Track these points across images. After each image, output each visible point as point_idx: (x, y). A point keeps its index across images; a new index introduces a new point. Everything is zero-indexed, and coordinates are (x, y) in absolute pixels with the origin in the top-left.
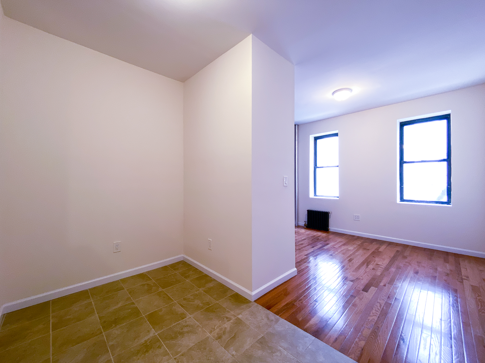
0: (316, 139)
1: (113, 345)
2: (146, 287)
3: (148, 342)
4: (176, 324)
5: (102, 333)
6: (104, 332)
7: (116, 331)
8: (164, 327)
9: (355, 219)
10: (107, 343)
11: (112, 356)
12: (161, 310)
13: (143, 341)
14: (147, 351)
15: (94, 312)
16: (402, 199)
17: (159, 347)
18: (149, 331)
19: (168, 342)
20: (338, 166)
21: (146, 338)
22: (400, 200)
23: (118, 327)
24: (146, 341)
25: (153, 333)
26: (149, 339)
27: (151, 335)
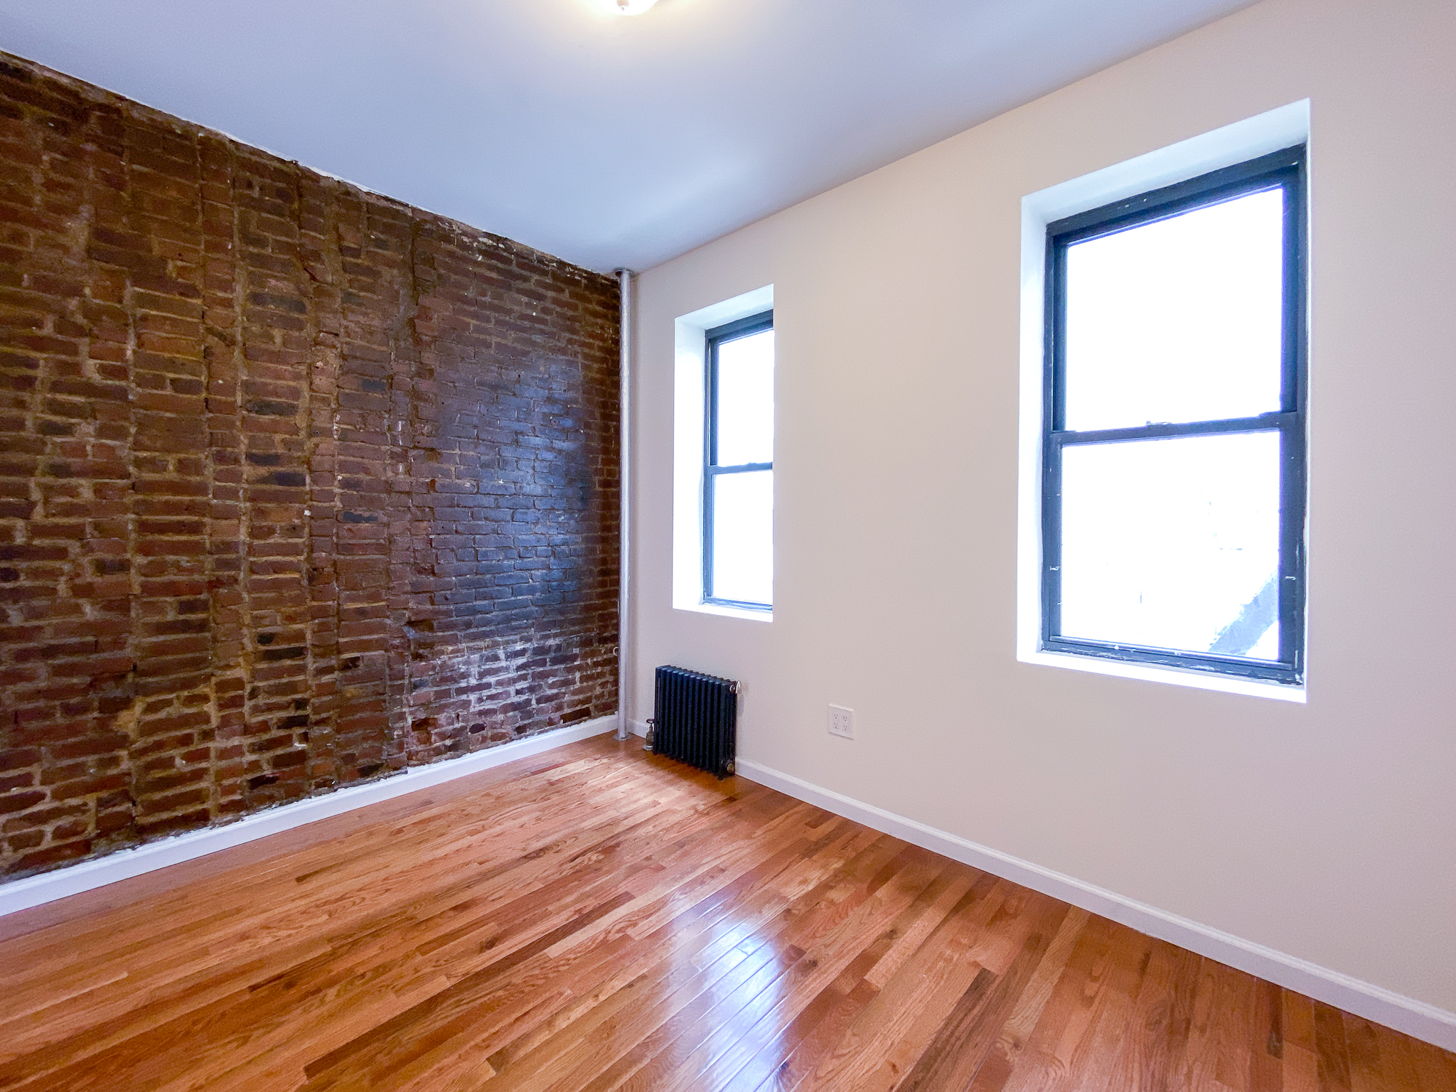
0: (714, 338)
9: (834, 731)
16: (1051, 637)
20: (768, 467)
22: (1043, 639)
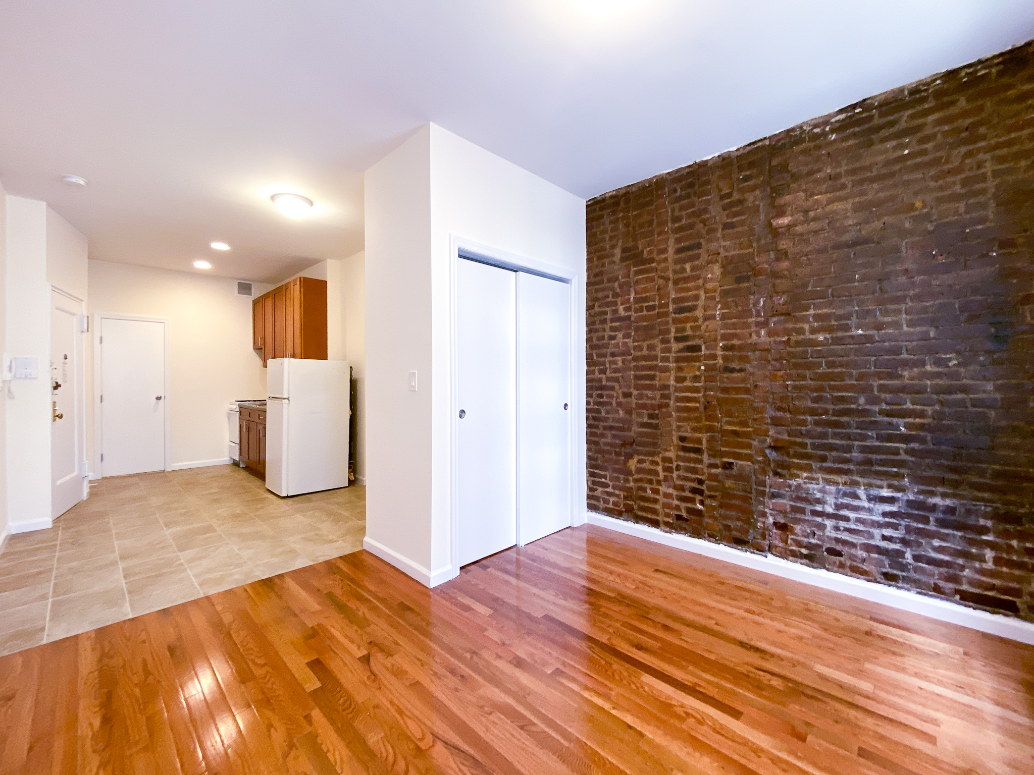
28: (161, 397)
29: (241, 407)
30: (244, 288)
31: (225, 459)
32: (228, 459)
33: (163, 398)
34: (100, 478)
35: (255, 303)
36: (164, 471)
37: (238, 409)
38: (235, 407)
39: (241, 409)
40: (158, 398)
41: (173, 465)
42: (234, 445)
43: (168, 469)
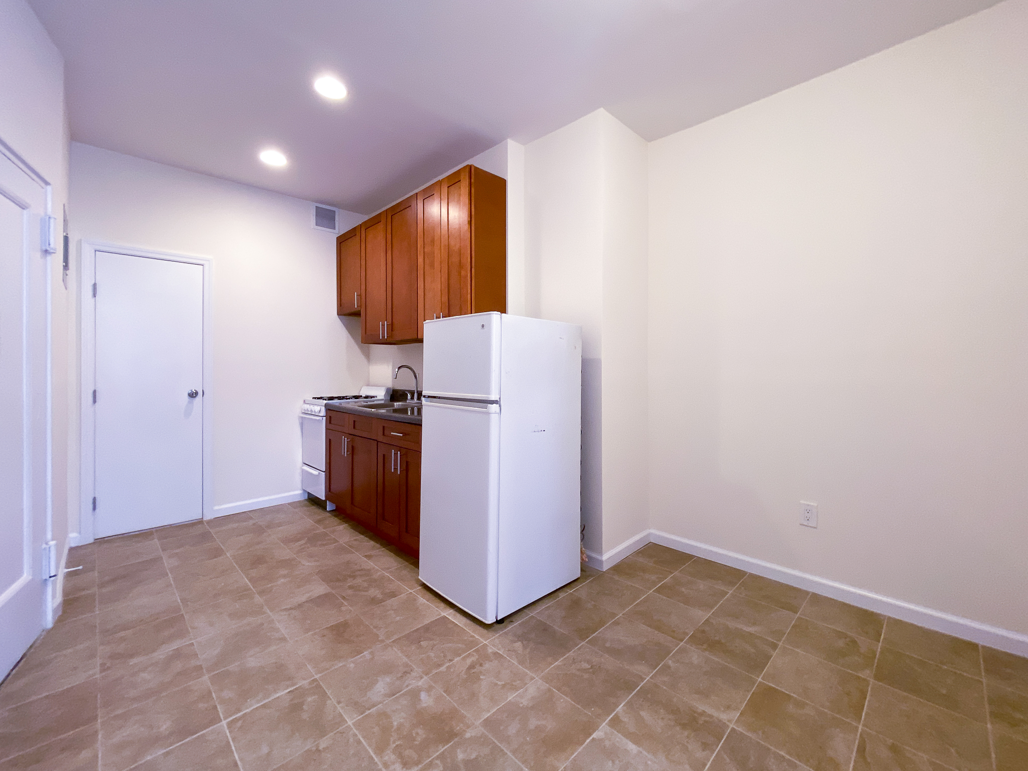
1: (669, 667)
2: (841, 643)
3: (703, 718)
4: (788, 757)
5: (682, 640)
6: (685, 643)
7: (696, 656)
8: (760, 733)
10: (668, 658)
11: (650, 678)
12: (800, 705)
13: (701, 707)
14: (684, 726)
15: (712, 608)
17: (705, 746)
18: (728, 707)
19: (728, 760)
21: (710, 711)
23: (707, 653)
24: (703, 713)
25: (730, 719)
26: (711, 716)
27: (724, 717)
28: (197, 393)
29: (328, 409)
30: (325, 217)
31: (295, 493)
32: (299, 492)
33: (200, 393)
34: (92, 541)
35: (342, 241)
36: (200, 522)
37: (323, 413)
38: (319, 408)
39: (333, 414)
40: (193, 395)
41: (216, 508)
42: (315, 472)
43: (208, 516)
